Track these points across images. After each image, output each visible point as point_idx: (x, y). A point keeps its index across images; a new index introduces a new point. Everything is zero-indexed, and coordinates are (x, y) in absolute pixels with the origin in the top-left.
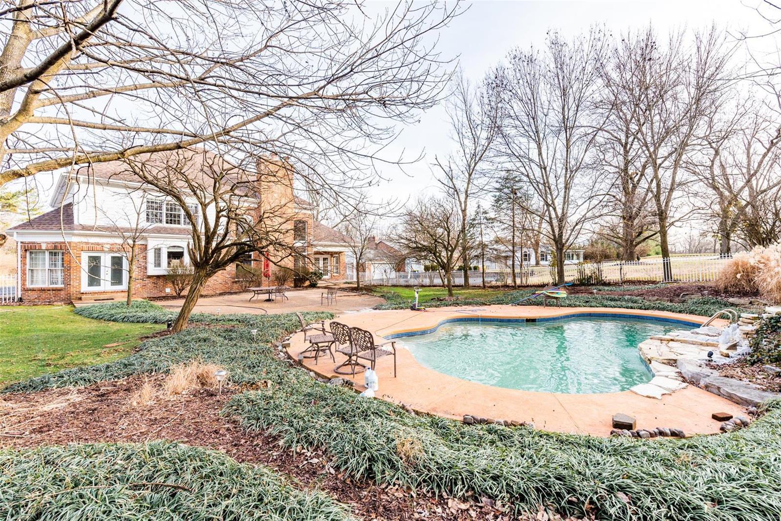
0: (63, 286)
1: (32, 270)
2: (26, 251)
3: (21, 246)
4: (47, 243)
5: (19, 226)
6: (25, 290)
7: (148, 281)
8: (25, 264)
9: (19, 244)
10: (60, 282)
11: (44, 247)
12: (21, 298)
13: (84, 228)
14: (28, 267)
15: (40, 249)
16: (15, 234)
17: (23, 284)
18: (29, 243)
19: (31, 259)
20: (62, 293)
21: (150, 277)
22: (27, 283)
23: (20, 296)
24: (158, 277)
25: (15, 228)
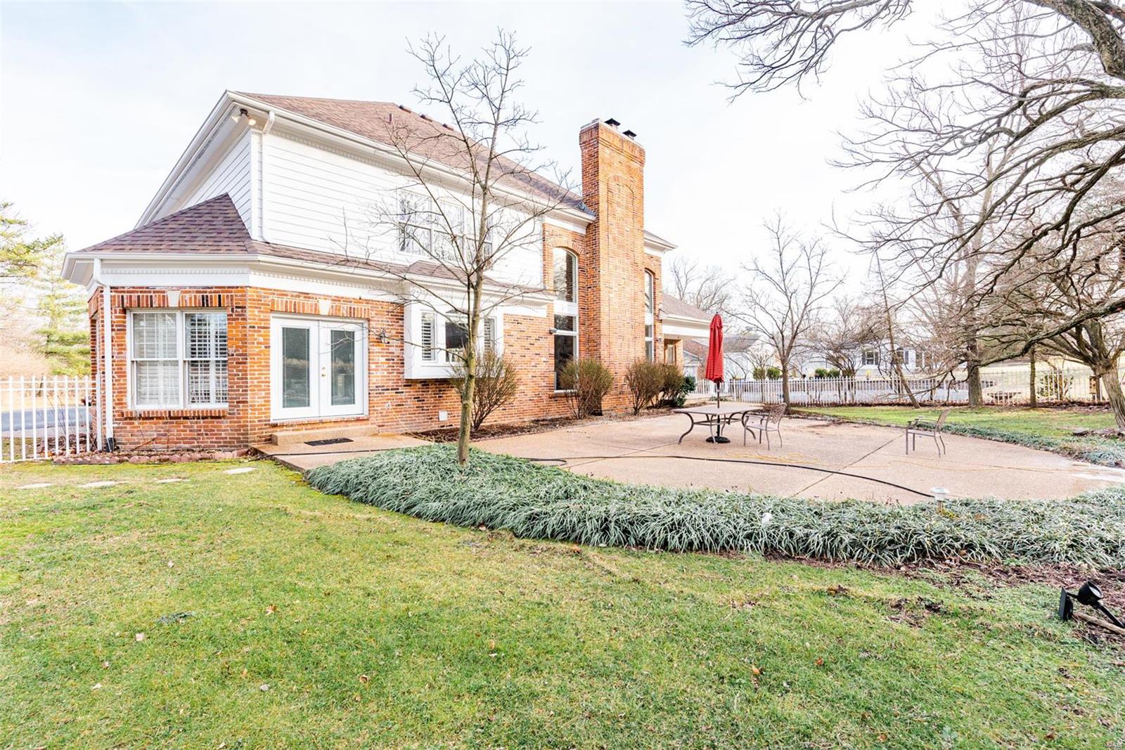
0: (224, 406)
1: (139, 365)
2: (124, 311)
3: (113, 299)
4: (183, 290)
5: (106, 244)
6: (126, 418)
7: (407, 393)
8: (121, 347)
9: (107, 294)
10: (213, 397)
11: (173, 301)
12: (113, 440)
13: (276, 251)
14: (129, 355)
15: (164, 306)
16: (97, 264)
17: (119, 403)
18: (134, 289)
19: (138, 334)
20: (225, 424)
21: (410, 383)
22: (128, 399)
23: (109, 435)
24: (425, 383)
25: (96, 248)
